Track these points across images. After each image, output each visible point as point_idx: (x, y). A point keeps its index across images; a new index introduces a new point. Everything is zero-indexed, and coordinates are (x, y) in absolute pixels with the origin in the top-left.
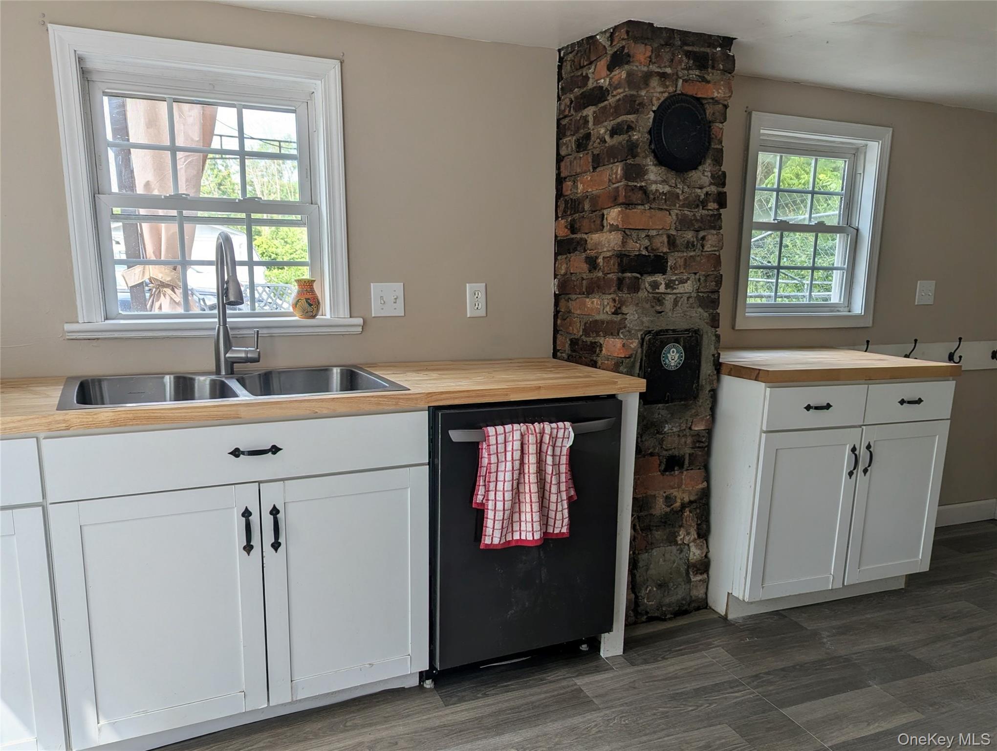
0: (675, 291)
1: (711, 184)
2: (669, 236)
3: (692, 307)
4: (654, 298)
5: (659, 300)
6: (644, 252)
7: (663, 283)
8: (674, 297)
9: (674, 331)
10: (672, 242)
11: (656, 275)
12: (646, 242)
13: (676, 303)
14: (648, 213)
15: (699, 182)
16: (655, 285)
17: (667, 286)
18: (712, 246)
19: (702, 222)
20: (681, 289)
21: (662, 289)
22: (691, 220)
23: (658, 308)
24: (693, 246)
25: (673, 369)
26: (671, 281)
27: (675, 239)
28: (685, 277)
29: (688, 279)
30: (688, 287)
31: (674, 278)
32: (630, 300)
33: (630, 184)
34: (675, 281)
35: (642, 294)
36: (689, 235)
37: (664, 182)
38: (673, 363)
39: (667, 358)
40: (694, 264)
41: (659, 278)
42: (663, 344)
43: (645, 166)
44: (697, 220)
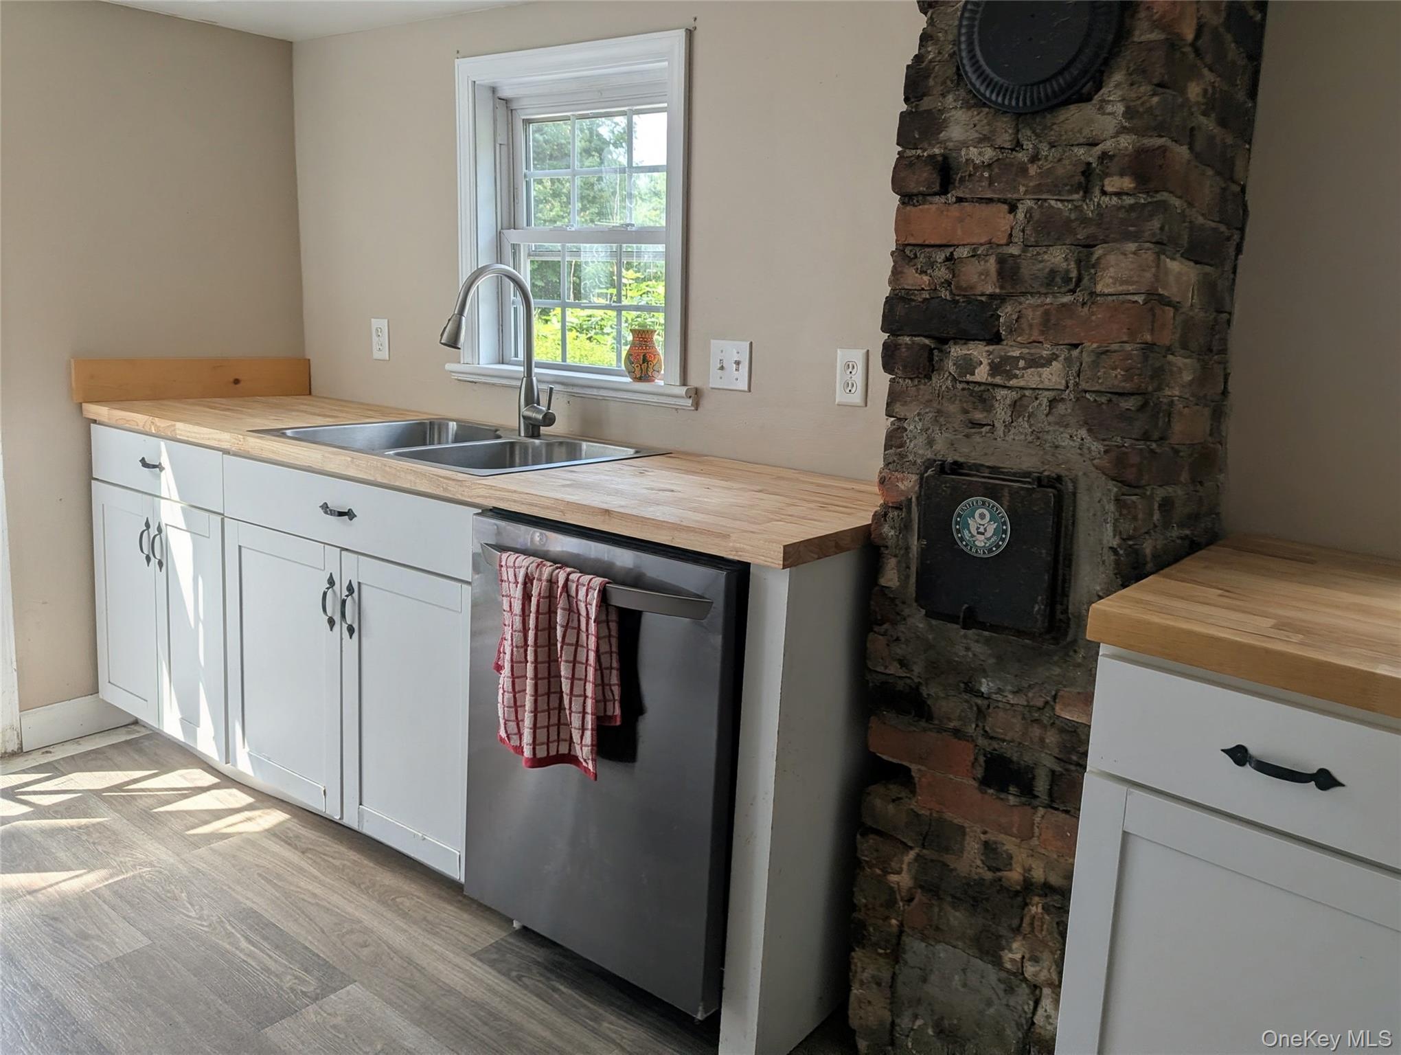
0: (1013, 382)
1: (1122, 130)
2: (1001, 261)
3: (1062, 423)
4: (972, 393)
5: (982, 396)
6: (945, 294)
7: (985, 362)
8: (1014, 395)
9: (994, 469)
10: (1008, 271)
11: (971, 345)
12: (942, 273)
13: (1016, 407)
14: (955, 210)
15: (1086, 132)
16: (968, 366)
17: (995, 369)
18: (1116, 280)
19: (1099, 225)
20: (1030, 378)
21: (982, 374)
22: (1068, 221)
23: (979, 416)
24: (1067, 280)
25: (981, 554)
26: (1006, 359)
27: (1016, 270)
28: (1045, 353)
29: (1055, 357)
30: (1052, 376)
31: (1016, 353)
32: (913, 391)
33: (909, 153)
34: (1017, 359)
35: (939, 382)
36: (1058, 257)
37: (984, 139)
38: (980, 541)
39: (967, 526)
40: (1069, 322)
41: (978, 351)
42: (960, 496)
43: (941, 112)
44: (1084, 221)
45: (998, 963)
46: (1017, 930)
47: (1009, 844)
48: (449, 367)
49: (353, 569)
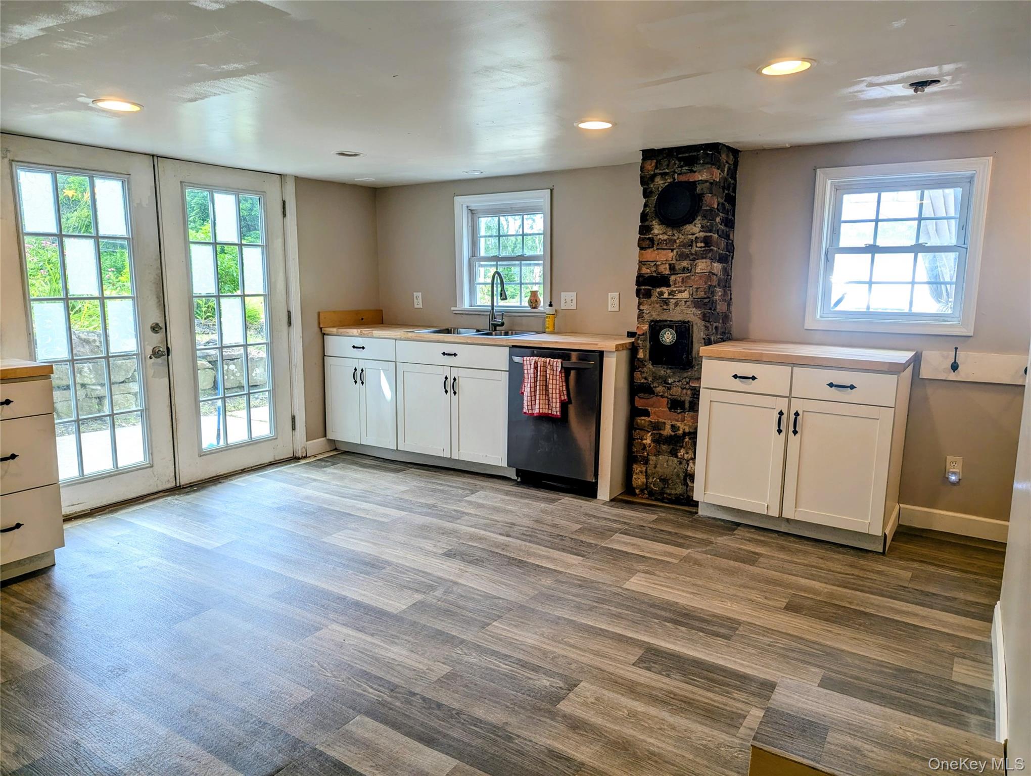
0: (675, 297)
1: (700, 231)
2: (670, 265)
3: (688, 307)
4: (663, 301)
5: (666, 302)
6: (655, 274)
7: (667, 292)
8: (675, 301)
9: (671, 321)
10: (672, 268)
11: (662, 288)
12: (653, 269)
13: (676, 305)
14: (656, 252)
15: (691, 231)
16: (661, 294)
17: (669, 294)
18: (701, 269)
19: (696, 255)
20: (679, 296)
21: (666, 296)
22: (688, 254)
23: (665, 307)
24: (688, 270)
25: (668, 344)
26: (672, 291)
27: (674, 267)
28: (683, 289)
29: (686, 290)
30: (685, 295)
31: (675, 289)
32: (645, 302)
33: (642, 236)
34: (675, 291)
35: (654, 298)
36: (685, 264)
37: (664, 233)
38: (668, 341)
39: (664, 337)
40: (689, 281)
41: (664, 289)
42: (661, 328)
43: (651, 226)
44: (692, 254)
45: (677, 457)
46: (682, 447)
47: (678, 424)
48: (453, 309)
49: (455, 373)
